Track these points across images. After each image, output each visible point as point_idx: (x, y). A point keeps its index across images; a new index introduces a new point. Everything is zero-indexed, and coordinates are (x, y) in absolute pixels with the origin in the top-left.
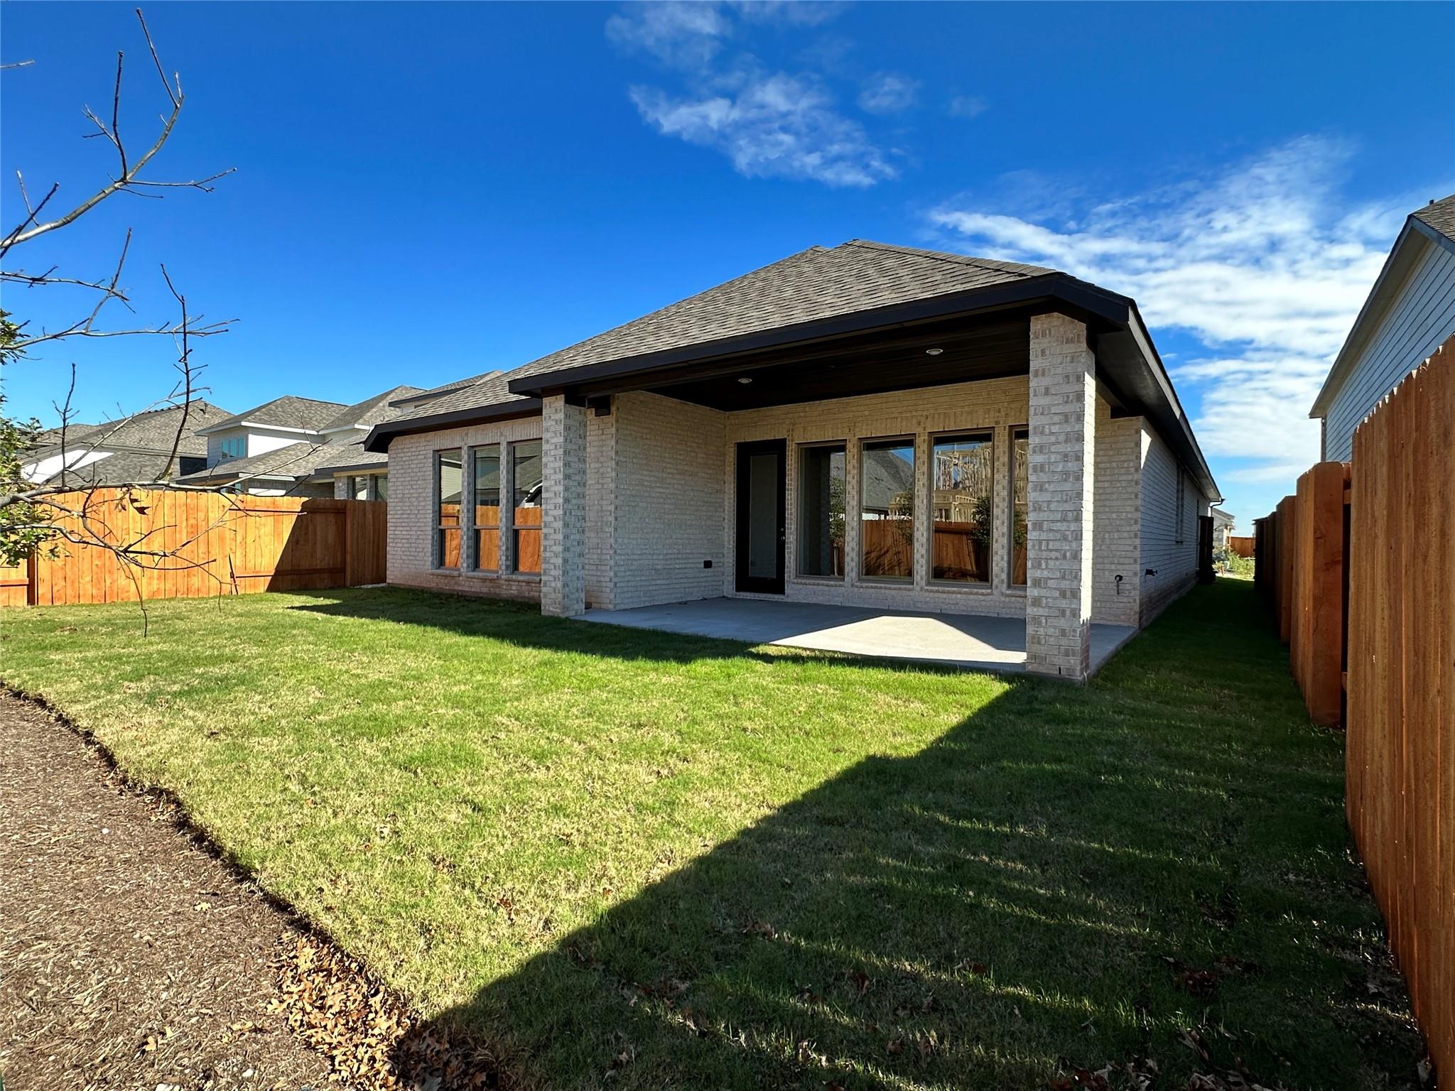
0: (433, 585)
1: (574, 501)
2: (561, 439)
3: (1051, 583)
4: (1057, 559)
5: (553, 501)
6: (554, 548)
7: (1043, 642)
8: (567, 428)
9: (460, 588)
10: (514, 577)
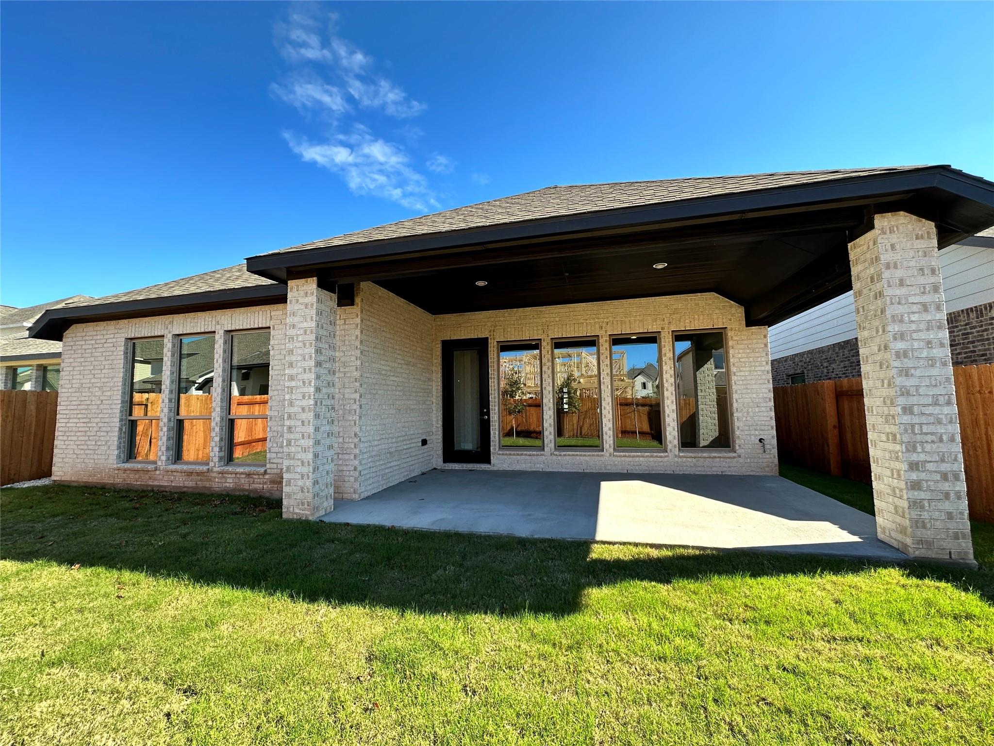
0: (118, 481)
1: (324, 390)
2: (314, 324)
3: (930, 467)
4: (933, 442)
5: (301, 390)
6: (302, 442)
7: (928, 526)
8: (319, 313)
9: (156, 483)
10: (230, 469)
